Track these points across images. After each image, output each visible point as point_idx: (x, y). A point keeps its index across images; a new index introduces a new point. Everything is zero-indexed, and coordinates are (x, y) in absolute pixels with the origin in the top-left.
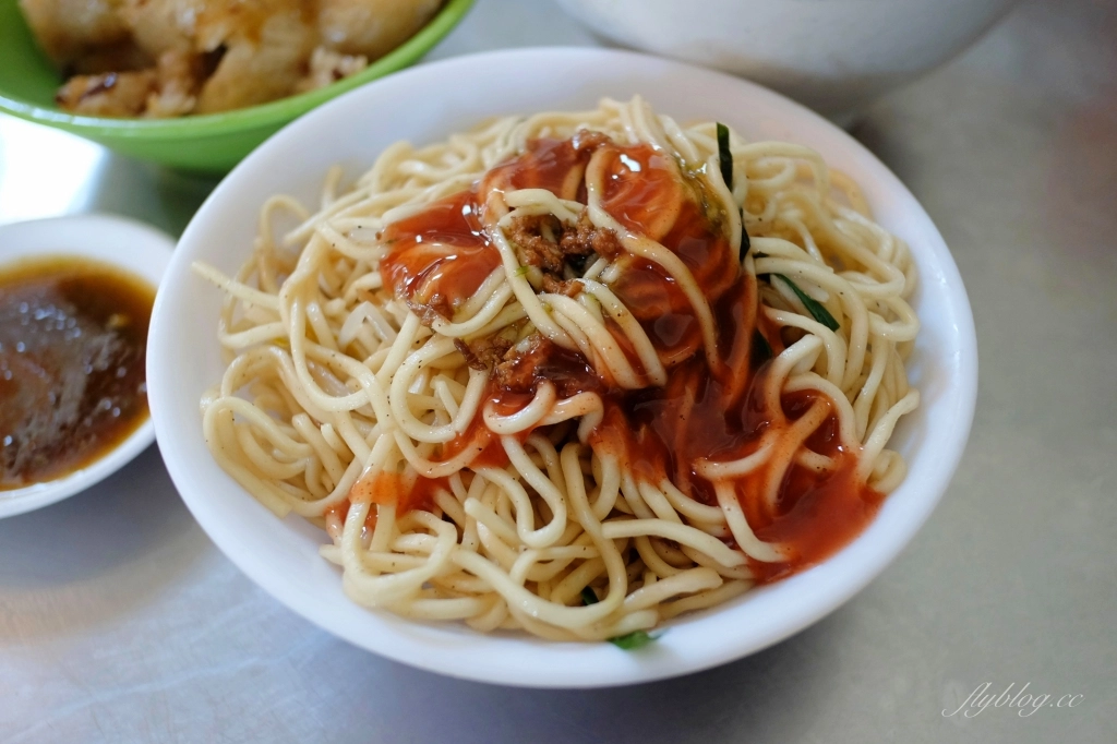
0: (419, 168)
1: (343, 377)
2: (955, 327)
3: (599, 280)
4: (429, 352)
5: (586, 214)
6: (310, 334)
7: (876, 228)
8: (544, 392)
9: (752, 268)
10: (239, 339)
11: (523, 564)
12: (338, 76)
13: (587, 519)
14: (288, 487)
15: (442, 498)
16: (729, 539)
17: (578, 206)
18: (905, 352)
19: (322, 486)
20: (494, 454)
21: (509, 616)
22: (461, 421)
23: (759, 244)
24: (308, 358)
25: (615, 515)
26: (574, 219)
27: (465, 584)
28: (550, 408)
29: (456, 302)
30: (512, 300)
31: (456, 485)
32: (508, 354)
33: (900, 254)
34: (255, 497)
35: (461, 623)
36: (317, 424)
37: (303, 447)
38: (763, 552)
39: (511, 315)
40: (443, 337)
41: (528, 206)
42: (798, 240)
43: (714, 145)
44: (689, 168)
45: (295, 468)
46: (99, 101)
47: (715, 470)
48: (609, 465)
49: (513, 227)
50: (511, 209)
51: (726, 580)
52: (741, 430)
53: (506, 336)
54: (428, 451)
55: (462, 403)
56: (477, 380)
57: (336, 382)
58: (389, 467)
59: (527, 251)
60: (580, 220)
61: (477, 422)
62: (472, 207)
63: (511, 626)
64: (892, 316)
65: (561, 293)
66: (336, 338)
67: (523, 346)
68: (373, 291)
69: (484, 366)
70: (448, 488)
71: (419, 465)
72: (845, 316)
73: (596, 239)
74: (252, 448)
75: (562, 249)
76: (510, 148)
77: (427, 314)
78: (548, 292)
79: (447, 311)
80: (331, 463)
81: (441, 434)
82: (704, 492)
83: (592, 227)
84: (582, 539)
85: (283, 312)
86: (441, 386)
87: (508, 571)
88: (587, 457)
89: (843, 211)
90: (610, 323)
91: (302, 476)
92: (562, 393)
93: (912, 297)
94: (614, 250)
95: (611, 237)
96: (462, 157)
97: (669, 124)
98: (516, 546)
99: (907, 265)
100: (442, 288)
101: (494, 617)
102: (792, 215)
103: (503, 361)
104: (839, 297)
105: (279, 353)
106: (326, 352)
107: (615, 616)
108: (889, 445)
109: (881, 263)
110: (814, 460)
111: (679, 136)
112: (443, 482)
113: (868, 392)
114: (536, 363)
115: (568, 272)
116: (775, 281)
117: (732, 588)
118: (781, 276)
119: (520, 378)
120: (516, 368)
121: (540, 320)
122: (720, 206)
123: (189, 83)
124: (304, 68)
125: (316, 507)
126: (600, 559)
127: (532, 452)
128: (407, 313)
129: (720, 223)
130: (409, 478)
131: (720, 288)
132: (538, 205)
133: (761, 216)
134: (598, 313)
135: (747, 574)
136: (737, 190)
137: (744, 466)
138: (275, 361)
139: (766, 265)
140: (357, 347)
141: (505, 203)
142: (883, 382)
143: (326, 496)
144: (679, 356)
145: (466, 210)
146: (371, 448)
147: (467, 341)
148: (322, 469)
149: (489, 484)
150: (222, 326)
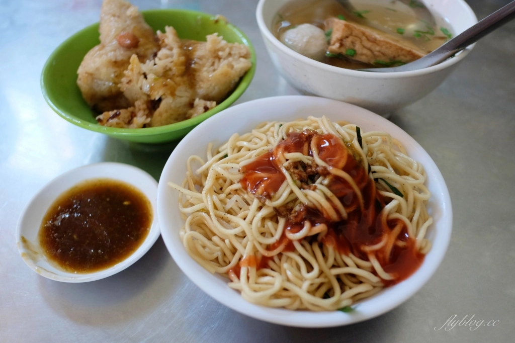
0: (245, 144)
1: (229, 222)
2: (442, 194)
3: (321, 184)
4: (264, 212)
5: (314, 161)
6: (216, 208)
7: (410, 159)
8: (307, 225)
9: (372, 176)
10: (189, 210)
11: (306, 285)
12: (206, 109)
13: (325, 268)
14: (213, 263)
15: (271, 263)
16: (374, 272)
17: (310, 158)
18: (426, 204)
19: (225, 262)
20: (290, 247)
21: (302, 303)
22: (277, 236)
23: (374, 168)
24: (217, 216)
25: (334, 266)
26: (310, 163)
27: (285, 293)
28: (310, 230)
29: (272, 194)
30: (292, 192)
31: (276, 259)
32: (293, 212)
33: (420, 168)
34: (203, 267)
35: (283, 308)
36: (223, 240)
37: (218, 248)
38: (386, 276)
39: (292, 197)
40: (268, 207)
41: (293, 159)
42: (385, 165)
43: (355, 134)
44: (347, 142)
45: (215, 255)
46: (115, 121)
47: (367, 249)
48: (331, 249)
49: (289, 166)
50: (287, 160)
51: (374, 287)
52: (375, 234)
53: (290, 205)
54: (265, 247)
55: (278, 230)
56: (282, 222)
57: (227, 224)
58: (252, 254)
59: (296, 175)
60: (313, 163)
61: (283, 236)
62: (272, 158)
63: (303, 307)
64: (420, 191)
65: (310, 189)
66: (224, 208)
67: (297, 208)
68: (236, 190)
69: (284, 216)
70: (274, 261)
71: (263, 252)
72: (404, 192)
73: (319, 169)
74: (200, 249)
75: (307, 173)
76: (280, 137)
77: (262, 199)
78: (304, 189)
79: (269, 197)
80: (228, 253)
81: (271, 241)
82: (364, 257)
83: (317, 166)
84: (323, 275)
85: (204, 199)
86: (269, 224)
87: (300, 287)
88: (321, 246)
89: (397, 153)
90: (328, 199)
91: (217, 259)
92: (313, 224)
93: (426, 183)
94: (326, 173)
95: (325, 169)
96: (261, 140)
97: (337, 126)
98: (302, 279)
99: (423, 172)
100: (266, 189)
101: (297, 304)
102: (381, 156)
103: (291, 214)
104: (403, 185)
105: (204, 215)
106: (222, 214)
107: (338, 302)
108: (426, 237)
109: (413, 171)
110: (401, 244)
111: (341, 130)
112: (272, 258)
113: (415, 218)
114: (303, 214)
115: (309, 182)
116: (380, 181)
117: (377, 290)
118: (382, 179)
119: (298, 219)
120: (296, 217)
121: (302, 198)
122: (360, 156)
123: (147, 112)
124: (191, 105)
125: (225, 269)
126: (330, 282)
127: (303, 245)
128: (254, 199)
129: (361, 161)
130: (259, 257)
131: (364, 185)
132: (297, 158)
133: (372, 158)
134: (323, 195)
135: (381, 284)
136: (364, 149)
137: (377, 247)
138: (203, 217)
139: (376, 175)
140: (232, 211)
141: (285, 158)
142: (420, 215)
143: (227, 265)
144: (352, 209)
145: (271, 159)
146: (245, 248)
147: (277, 208)
148: (224, 255)
149: (288, 258)
150: (180, 206)
